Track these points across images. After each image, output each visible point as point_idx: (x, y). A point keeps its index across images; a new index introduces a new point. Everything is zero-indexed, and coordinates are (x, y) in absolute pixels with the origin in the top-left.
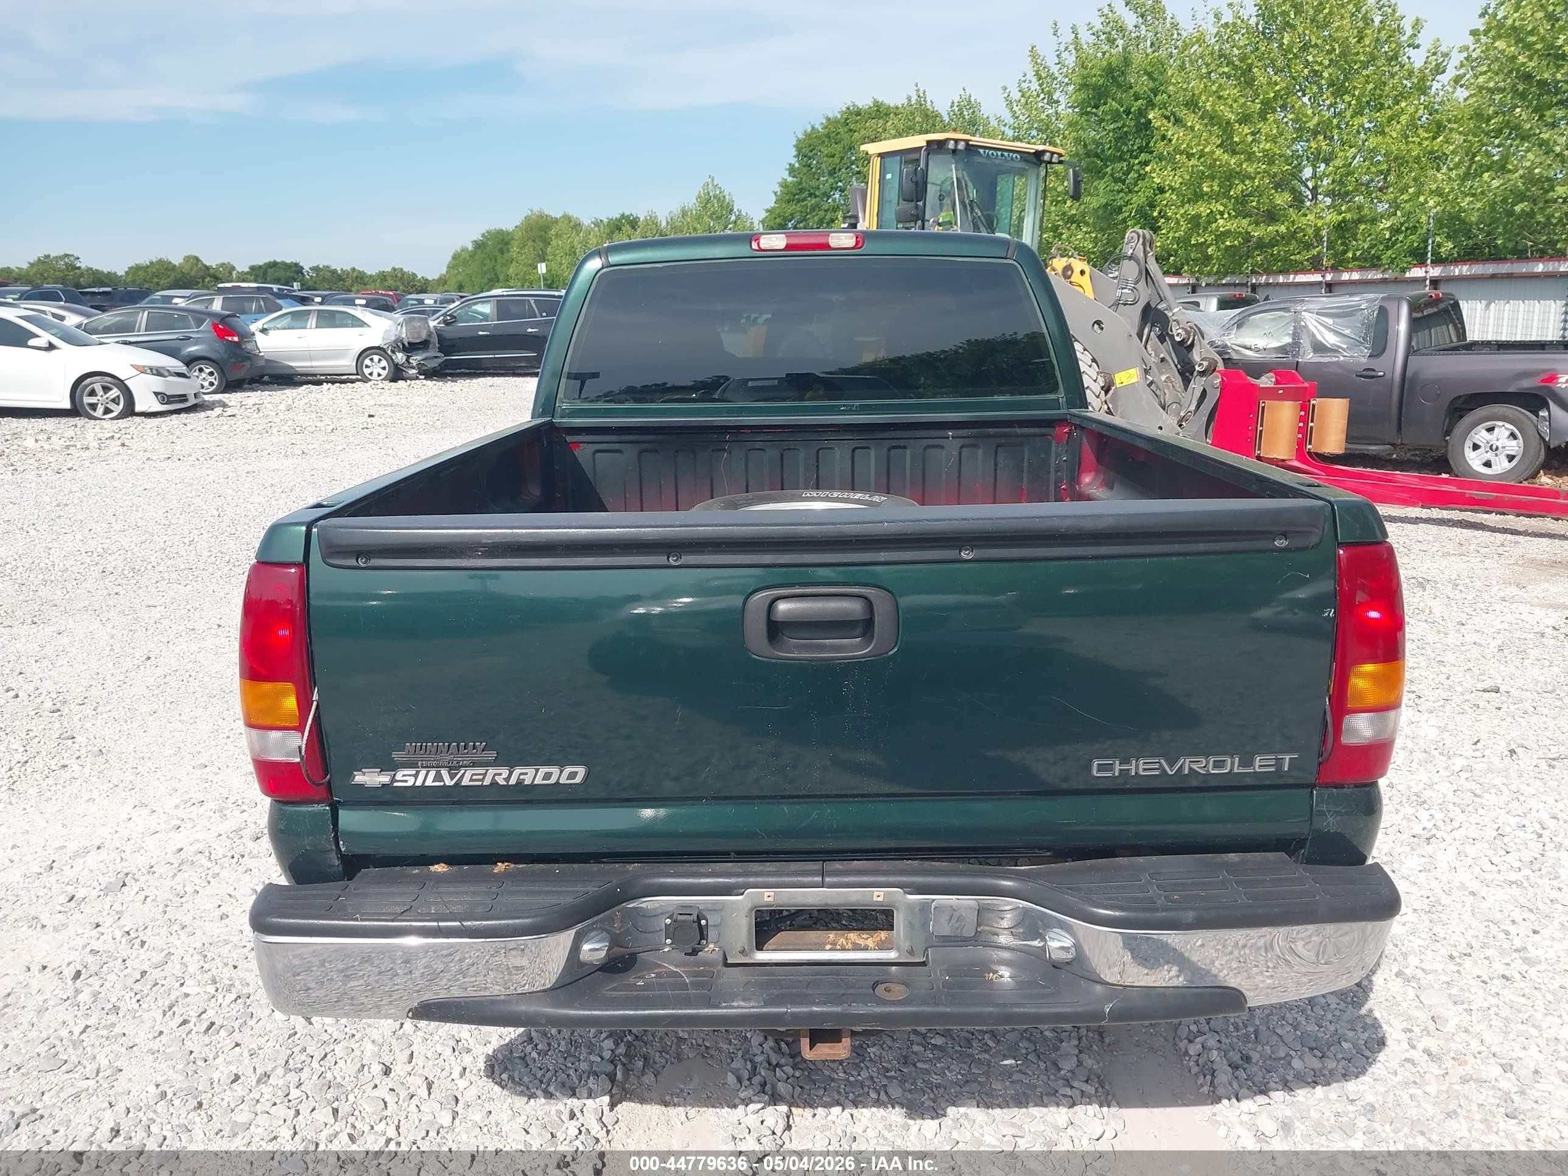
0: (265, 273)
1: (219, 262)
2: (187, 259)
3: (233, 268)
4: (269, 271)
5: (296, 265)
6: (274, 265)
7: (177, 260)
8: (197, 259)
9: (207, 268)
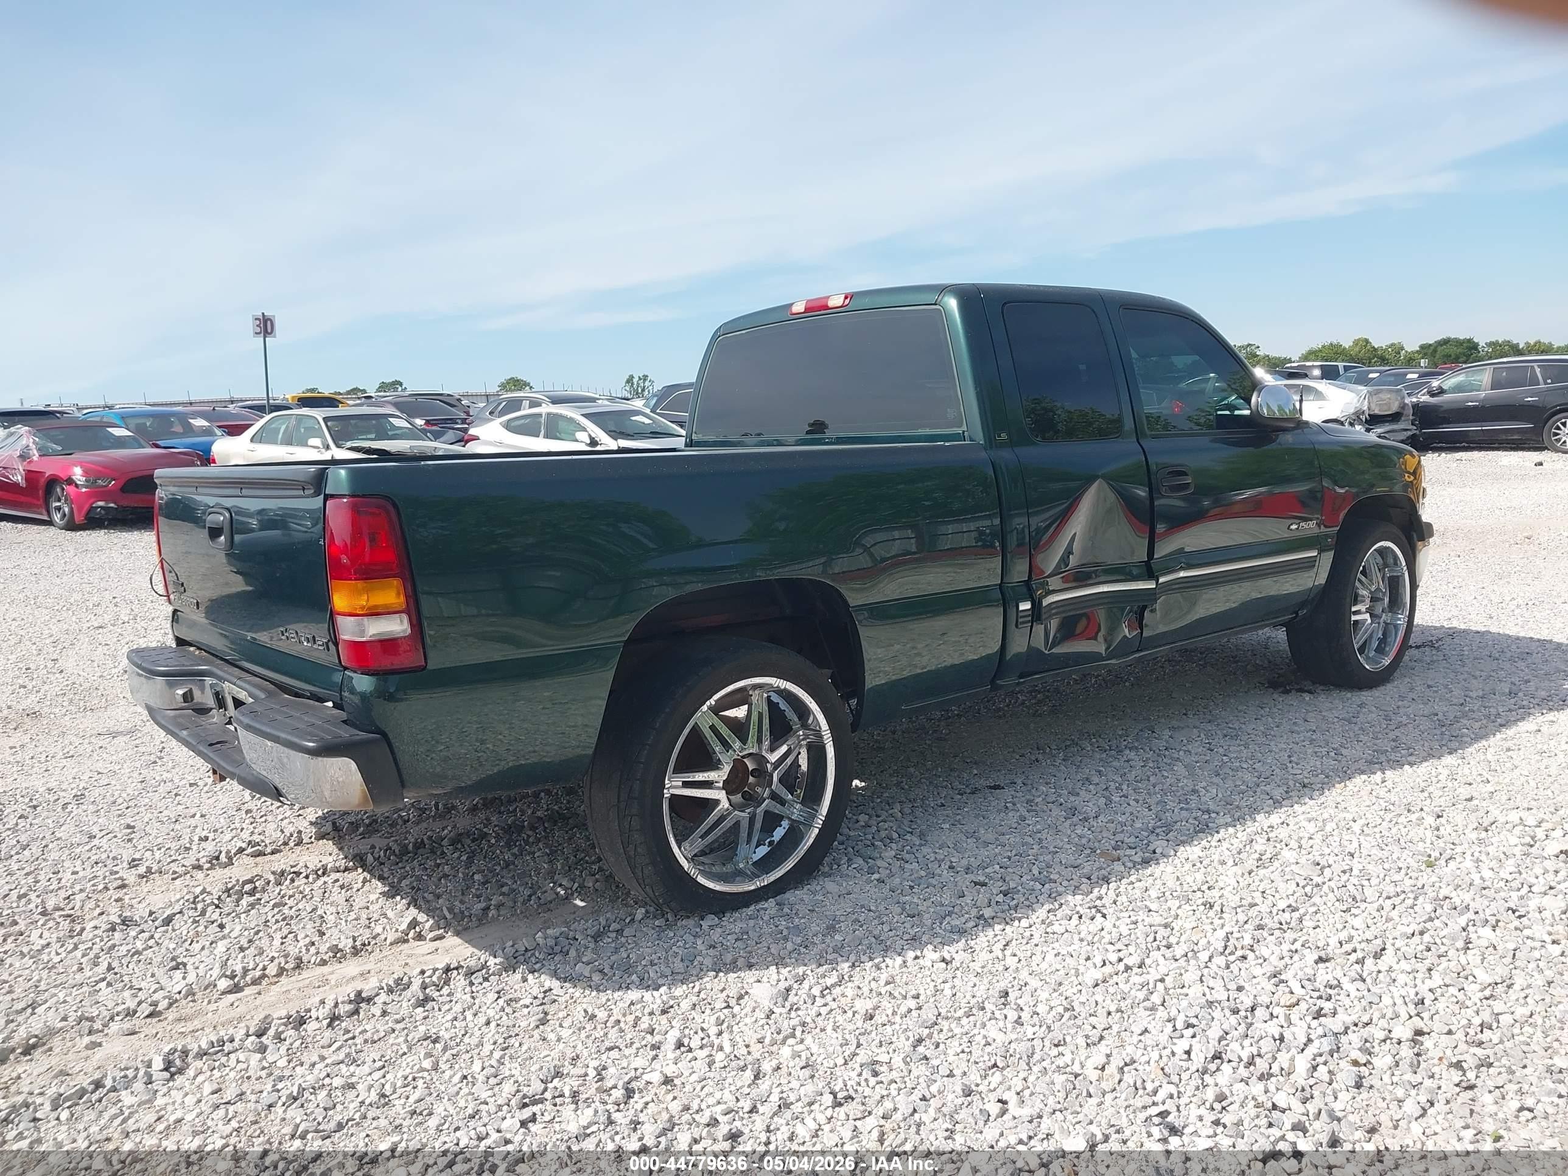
0: (1435, 351)
1: (1389, 343)
2: (1356, 342)
3: (1402, 348)
4: (1440, 349)
5: (1470, 341)
6: (1446, 342)
7: (1347, 343)
8: (1367, 341)
9: (1375, 350)
